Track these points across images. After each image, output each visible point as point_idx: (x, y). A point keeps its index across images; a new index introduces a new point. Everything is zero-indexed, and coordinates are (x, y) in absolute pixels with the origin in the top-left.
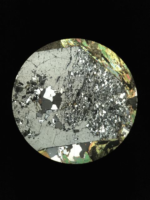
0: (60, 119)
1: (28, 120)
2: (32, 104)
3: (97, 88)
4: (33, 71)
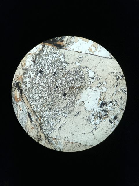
1: (116, 88)
4: (96, 129)
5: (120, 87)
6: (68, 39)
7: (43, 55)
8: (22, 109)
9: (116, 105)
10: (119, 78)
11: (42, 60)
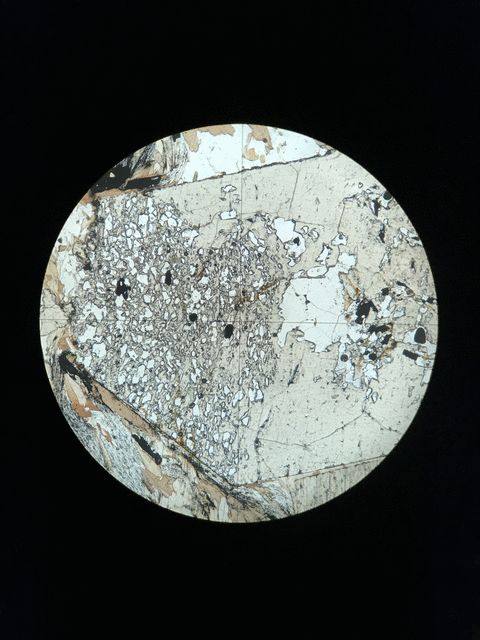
0: (282, 251)
1: (383, 242)
2: (372, 294)
3: (169, 353)
4: (375, 399)
5: (394, 233)
6: (164, 151)
7: (106, 233)
8: (110, 432)
9: (406, 295)
10: (378, 205)
11: (109, 251)
